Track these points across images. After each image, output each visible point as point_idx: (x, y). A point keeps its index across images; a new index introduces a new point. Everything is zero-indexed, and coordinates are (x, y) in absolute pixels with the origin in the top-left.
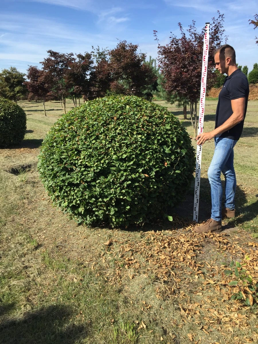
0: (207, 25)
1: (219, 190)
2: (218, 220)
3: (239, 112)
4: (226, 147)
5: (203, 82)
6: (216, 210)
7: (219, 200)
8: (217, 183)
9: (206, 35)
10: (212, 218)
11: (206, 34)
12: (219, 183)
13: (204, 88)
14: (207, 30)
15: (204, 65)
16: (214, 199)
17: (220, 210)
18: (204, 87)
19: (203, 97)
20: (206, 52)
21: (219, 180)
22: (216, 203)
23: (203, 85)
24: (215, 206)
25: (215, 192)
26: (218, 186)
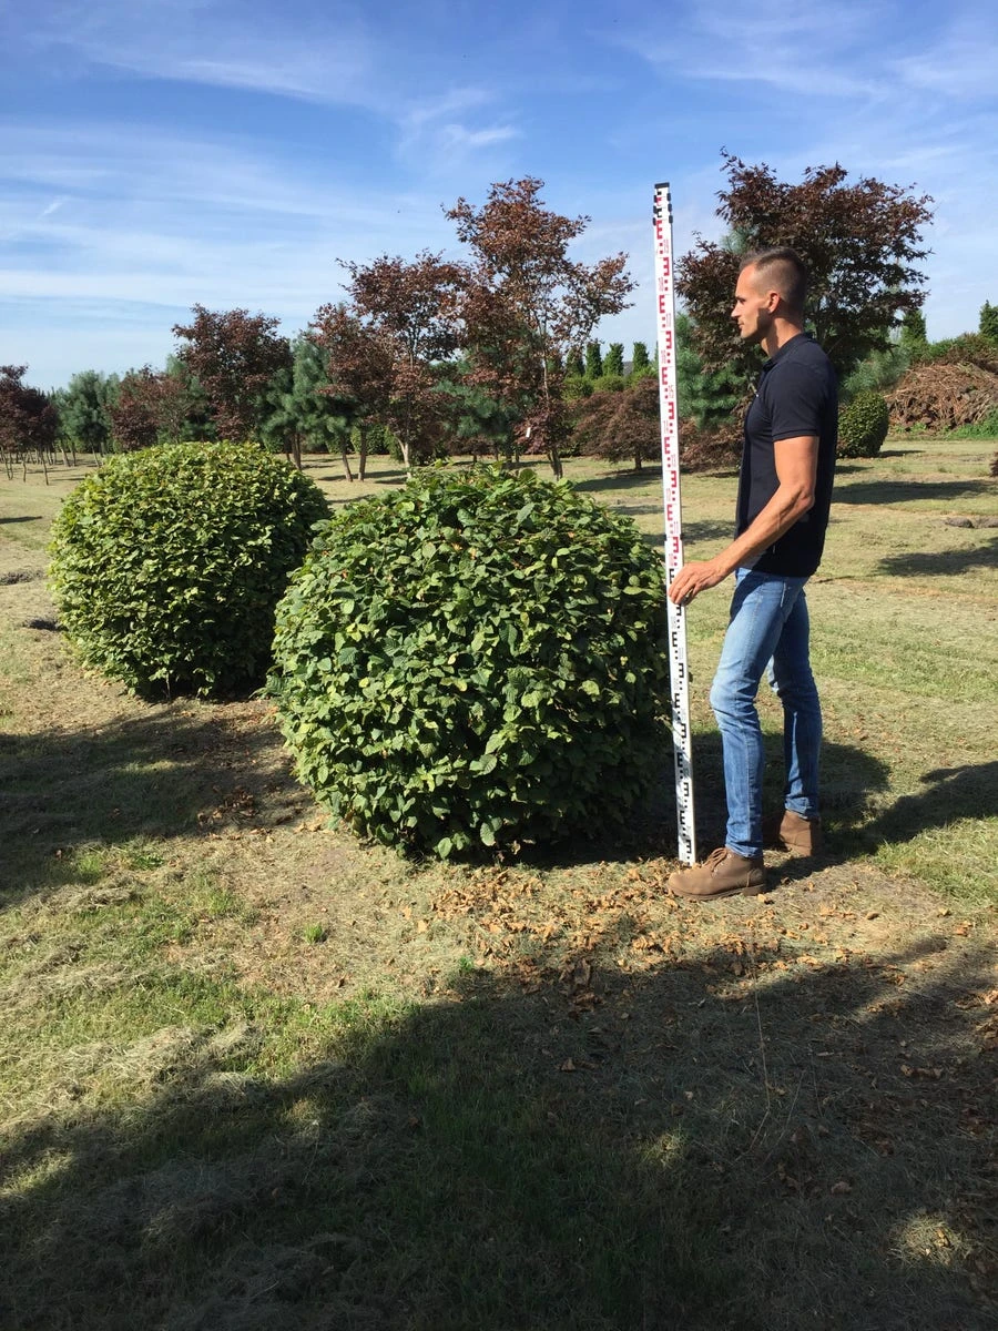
0: (659, 193)
1: (746, 751)
2: (746, 852)
3: (796, 479)
4: (760, 605)
5: (665, 383)
6: (740, 819)
7: (746, 785)
8: (741, 726)
9: (660, 226)
10: (730, 848)
11: (660, 222)
12: (748, 727)
13: (671, 404)
14: (660, 210)
15: (664, 326)
16: (731, 780)
17: (751, 819)
18: (670, 400)
19: (671, 432)
20: (666, 281)
21: (748, 717)
22: (737, 795)
23: (667, 393)
24: (734, 805)
25: (735, 757)
26: (743, 737)
